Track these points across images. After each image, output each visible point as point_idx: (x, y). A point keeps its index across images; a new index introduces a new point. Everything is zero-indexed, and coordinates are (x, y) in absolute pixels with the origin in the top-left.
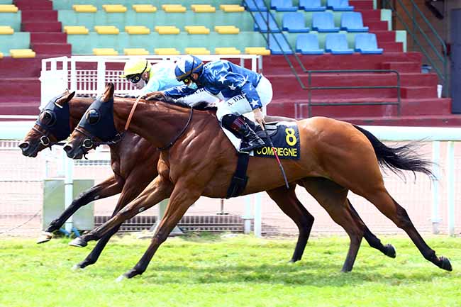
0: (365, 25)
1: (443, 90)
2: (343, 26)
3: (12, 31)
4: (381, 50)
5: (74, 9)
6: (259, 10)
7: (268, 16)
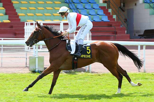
0: (104, 13)
1: (127, 32)
2: (98, 14)
3: (3, 15)
4: (109, 21)
5: (21, 9)
6: (74, 9)
7: (77, 11)
